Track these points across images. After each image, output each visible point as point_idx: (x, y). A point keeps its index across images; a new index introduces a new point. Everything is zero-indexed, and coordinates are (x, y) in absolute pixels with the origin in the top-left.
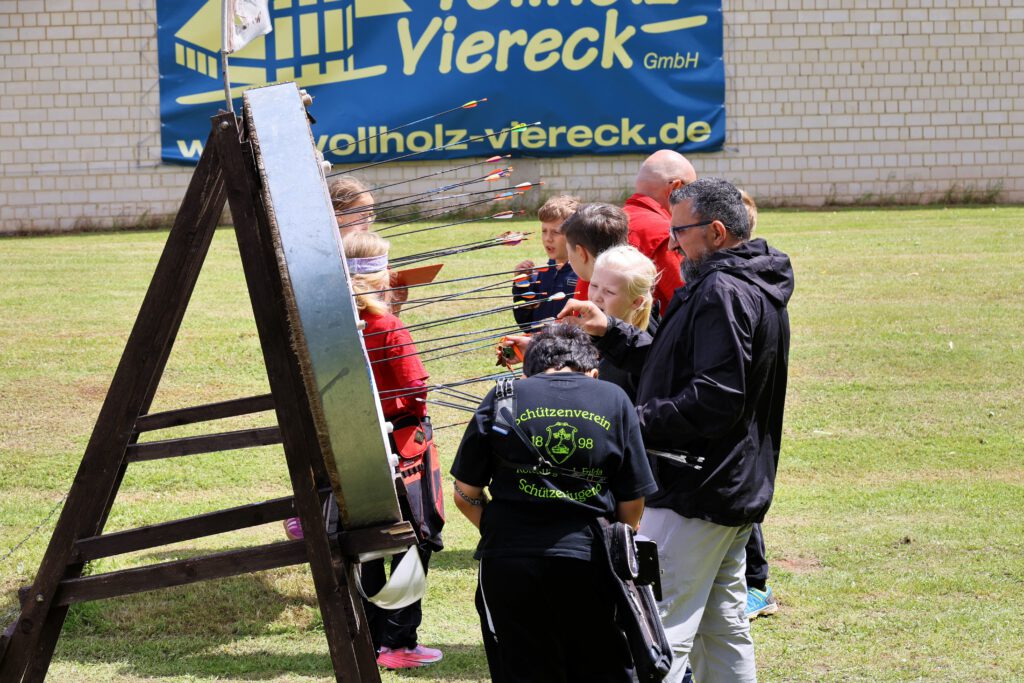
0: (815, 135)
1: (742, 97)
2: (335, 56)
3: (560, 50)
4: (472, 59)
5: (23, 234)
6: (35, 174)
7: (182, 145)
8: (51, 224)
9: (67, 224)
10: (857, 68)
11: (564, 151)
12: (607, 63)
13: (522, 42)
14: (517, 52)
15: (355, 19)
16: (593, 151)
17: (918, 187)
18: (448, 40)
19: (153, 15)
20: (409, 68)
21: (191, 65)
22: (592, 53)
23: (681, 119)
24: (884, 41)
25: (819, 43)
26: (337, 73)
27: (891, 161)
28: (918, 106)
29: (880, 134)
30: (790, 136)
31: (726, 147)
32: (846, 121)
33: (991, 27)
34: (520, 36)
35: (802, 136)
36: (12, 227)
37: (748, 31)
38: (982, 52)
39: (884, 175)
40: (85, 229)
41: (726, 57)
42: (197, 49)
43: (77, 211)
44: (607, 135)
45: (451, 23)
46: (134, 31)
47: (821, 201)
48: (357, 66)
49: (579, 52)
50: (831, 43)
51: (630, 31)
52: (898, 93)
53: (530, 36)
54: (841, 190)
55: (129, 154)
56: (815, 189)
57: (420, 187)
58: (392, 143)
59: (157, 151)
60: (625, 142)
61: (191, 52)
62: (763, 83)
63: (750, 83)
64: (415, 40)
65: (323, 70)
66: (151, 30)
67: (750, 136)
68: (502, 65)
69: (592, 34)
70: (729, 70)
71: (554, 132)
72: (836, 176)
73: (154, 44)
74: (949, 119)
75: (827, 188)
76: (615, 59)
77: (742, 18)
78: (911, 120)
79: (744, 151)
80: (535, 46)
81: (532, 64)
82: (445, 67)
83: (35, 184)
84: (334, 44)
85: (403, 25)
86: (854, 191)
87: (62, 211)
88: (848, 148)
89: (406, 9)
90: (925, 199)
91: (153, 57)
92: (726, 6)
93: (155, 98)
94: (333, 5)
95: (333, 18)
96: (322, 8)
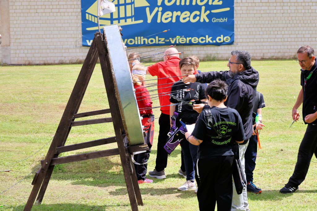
0: (259, 40)
1: (239, 30)
2: (129, 17)
3: (189, 17)
4: (166, 19)
5: (45, 64)
6: (48, 48)
7: (88, 41)
8: (52, 62)
9: (57, 62)
10: (270, 22)
11: (191, 44)
12: (202, 21)
13: (179, 15)
14: (178, 17)
15: (135, 8)
16: (198, 44)
17: (286, 55)
18: (160, 14)
19: (80, 6)
20: (149, 21)
21: (90, 20)
22: (198, 18)
23: (222, 36)
24: (278, 15)
25: (260, 15)
26: (130, 22)
27: (279, 47)
28: (286, 32)
29: (276, 40)
30: (252, 40)
31: (234, 43)
32: (267, 36)
33: (307, 11)
34: (179, 13)
35: (255, 40)
36: (42, 62)
37: (241, 12)
38: (304, 18)
39: (277, 51)
40: (62, 63)
41: (235, 19)
42: (92, 15)
43: (59, 58)
44: (202, 40)
45: (161, 9)
46: (75, 10)
47: (260, 58)
48: (135, 20)
49: (195, 17)
50: (263, 15)
51: (208, 12)
52: (281, 29)
53: (181, 13)
54: (266, 55)
55: (73, 43)
56: (258, 55)
57: (151, 53)
58: (144, 41)
59: (81, 43)
60: (207, 42)
61: (90, 16)
62: (244, 26)
63: (241, 26)
64: (151, 13)
65: (126, 21)
66: (79, 10)
67: (241, 40)
68: (174, 21)
69: (198, 13)
70: (235, 22)
71: (188, 39)
72: (264, 51)
73: (80, 14)
74: (295, 36)
75: (262, 55)
76: (204, 20)
77: (239, 8)
78: (284, 36)
79: (239, 44)
80: (183, 16)
81: (182, 20)
82: (159, 21)
83: (48, 51)
84: (129, 14)
85: (148, 9)
86: (269, 55)
87: (55, 58)
88: (267, 44)
89: (149, 5)
90: (288, 58)
91: (80, 17)
92: (235, 5)
93: (80, 28)
94: (129, 4)
95: (129, 7)
96: (126, 4)
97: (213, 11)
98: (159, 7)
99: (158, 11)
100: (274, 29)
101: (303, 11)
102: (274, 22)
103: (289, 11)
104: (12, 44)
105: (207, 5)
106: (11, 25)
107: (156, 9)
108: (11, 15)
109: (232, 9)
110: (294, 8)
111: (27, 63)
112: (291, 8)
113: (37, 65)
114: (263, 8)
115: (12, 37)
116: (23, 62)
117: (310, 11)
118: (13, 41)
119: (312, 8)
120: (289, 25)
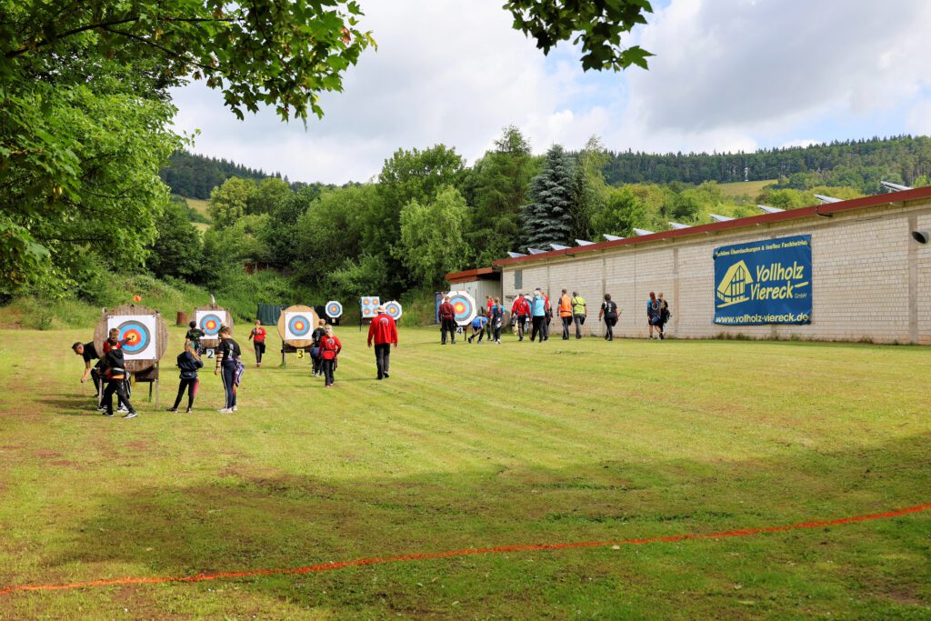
2: (742, 294)
3: (779, 293)
4: (762, 296)
10: (841, 297)
12: (787, 297)
13: (771, 291)
14: (770, 293)
15: (745, 284)
19: (714, 284)
20: (752, 298)
22: (785, 294)
23: (802, 314)
24: (847, 289)
25: (832, 289)
26: (742, 299)
31: (812, 322)
32: (838, 314)
33: (873, 283)
34: (771, 289)
37: (817, 286)
41: (813, 294)
42: (721, 293)
45: (759, 285)
46: (712, 288)
48: (745, 297)
49: (783, 293)
50: (835, 289)
51: (792, 287)
53: (773, 289)
55: (710, 320)
58: (749, 319)
65: (740, 299)
67: (818, 319)
68: (767, 297)
69: (785, 288)
70: (814, 298)
73: (714, 292)
77: (816, 282)
79: (816, 324)
80: (774, 292)
81: (773, 297)
84: (742, 292)
85: (752, 286)
89: (752, 281)
91: (714, 295)
92: (813, 278)
93: (714, 306)
95: (741, 284)
96: (740, 281)
97: (796, 286)
98: (757, 283)
99: (757, 288)
100: (845, 306)
101: (870, 283)
102: (844, 297)
103: (857, 284)
104: (679, 321)
105: (791, 279)
106: (679, 304)
108: (679, 293)
109: (811, 283)
114: (835, 281)
115: (680, 314)
117: (876, 283)
118: (680, 317)
119: (878, 278)
120: (858, 301)
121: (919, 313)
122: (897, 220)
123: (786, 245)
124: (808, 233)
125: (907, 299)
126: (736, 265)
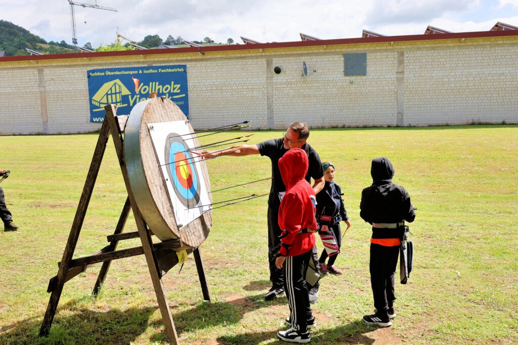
0: (206, 117)
1: (192, 110)
2: (119, 102)
7: (94, 119)
8: (73, 133)
9: (76, 133)
10: (214, 104)
15: (122, 95)
18: (138, 99)
19: (88, 95)
20: (131, 105)
21: (95, 104)
24: (219, 99)
25: (206, 99)
26: (119, 105)
28: (225, 111)
29: (218, 117)
32: (211, 114)
33: (239, 95)
35: (203, 117)
36: (67, 133)
37: (193, 97)
38: (238, 101)
39: (214, 125)
40: (79, 133)
41: (189, 102)
42: (96, 101)
43: (77, 130)
45: (138, 96)
46: (86, 98)
48: (123, 104)
50: (208, 99)
51: (171, 98)
52: (222, 109)
55: (85, 120)
59: (90, 120)
62: (196, 107)
63: (193, 107)
64: (132, 100)
66: (88, 98)
67: (194, 117)
70: (189, 105)
72: (210, 125)
73: (89, 100)
77: (191, 94)
78: (224, 114)
79: (193, 120)
83: (71, 125)
84: (118, 100)
85: (130, 97)
87: (75, 130)
88: (212, 119)
89: (130, 93)
91: (89, 103)
92: (189, 92)
93: (89, 110)
94: (118, 93)
95: (118, 95)
96: (116, 93)
97: (174, 97)
98: (137, 95)
99: (137, 98)
100: (217, 109)
101: (237, 95)
102: (216, 104)
103: (227, 96)
104: (49, 121)
105: (169, 93)
106: (48, 109)
107: (135, 96)
108: (47, 102)
109: (187, 95)
110: (230, 93)
111: (58, 133)
112: (228, 93)
113: (64, 134)
114: (208, 94)
115: (48, 116)
116: (56, 133)
117: (242, 95)
118: (49, 119)
119: (243, 93)
120: (227, 106)
121: (274, 113)
122: (258, 60)
123: (163, 71)
124: (184, 64)
125: (266, 105)
126: (112, 83)
